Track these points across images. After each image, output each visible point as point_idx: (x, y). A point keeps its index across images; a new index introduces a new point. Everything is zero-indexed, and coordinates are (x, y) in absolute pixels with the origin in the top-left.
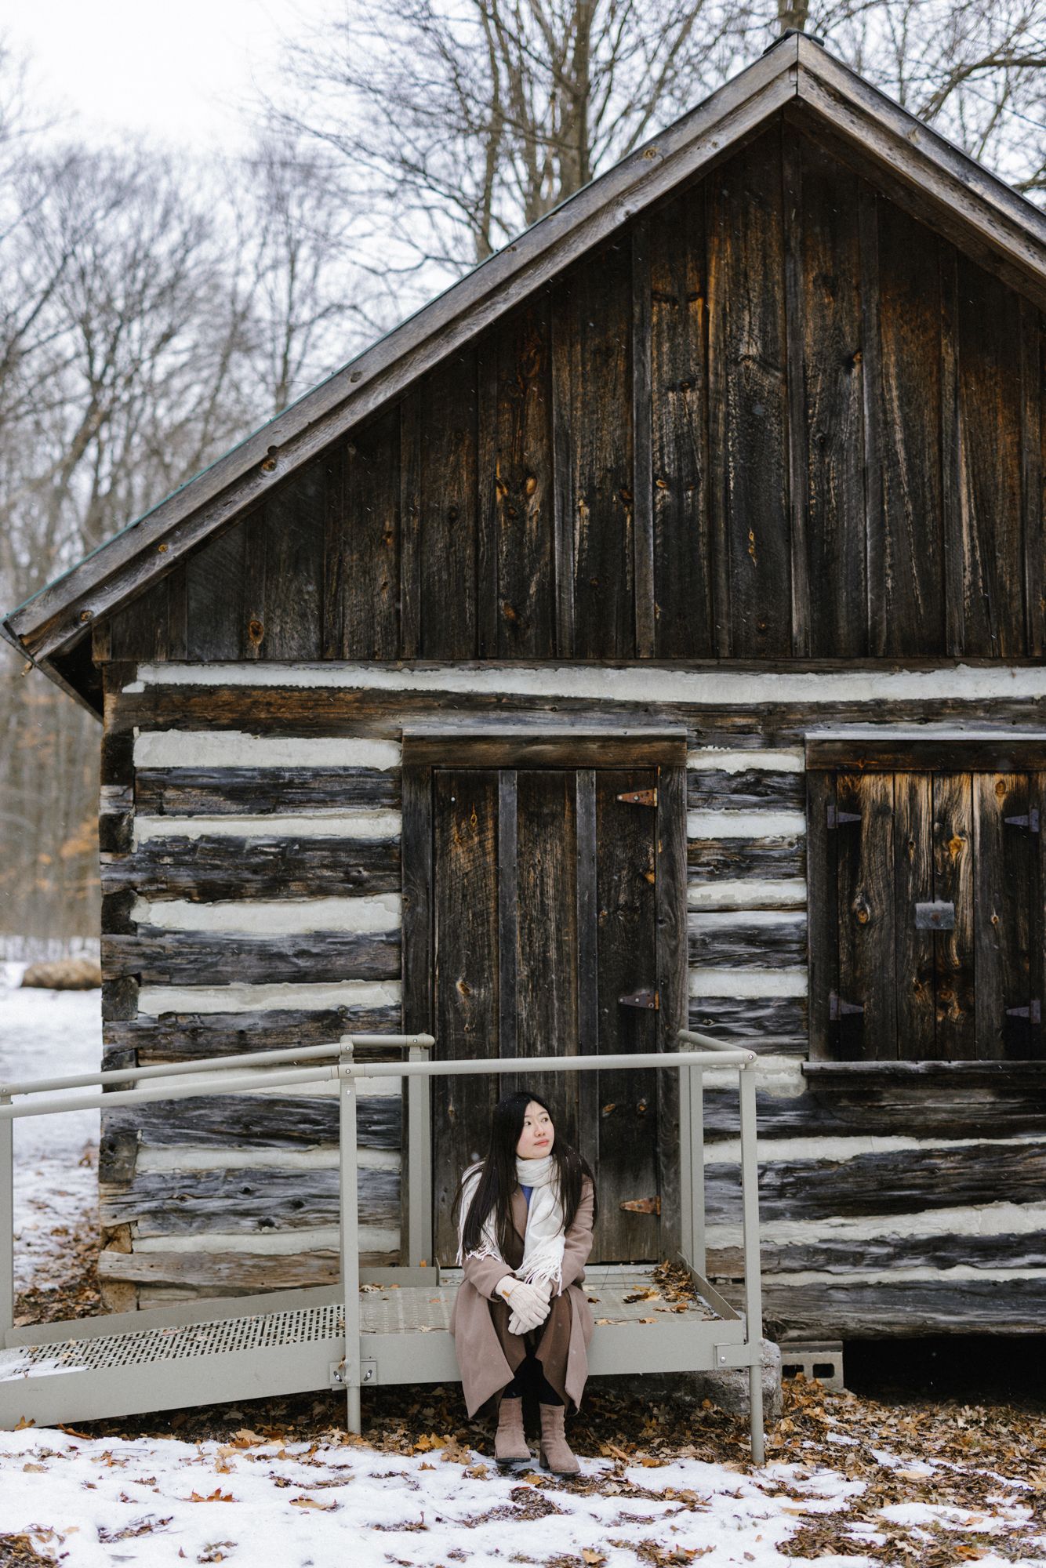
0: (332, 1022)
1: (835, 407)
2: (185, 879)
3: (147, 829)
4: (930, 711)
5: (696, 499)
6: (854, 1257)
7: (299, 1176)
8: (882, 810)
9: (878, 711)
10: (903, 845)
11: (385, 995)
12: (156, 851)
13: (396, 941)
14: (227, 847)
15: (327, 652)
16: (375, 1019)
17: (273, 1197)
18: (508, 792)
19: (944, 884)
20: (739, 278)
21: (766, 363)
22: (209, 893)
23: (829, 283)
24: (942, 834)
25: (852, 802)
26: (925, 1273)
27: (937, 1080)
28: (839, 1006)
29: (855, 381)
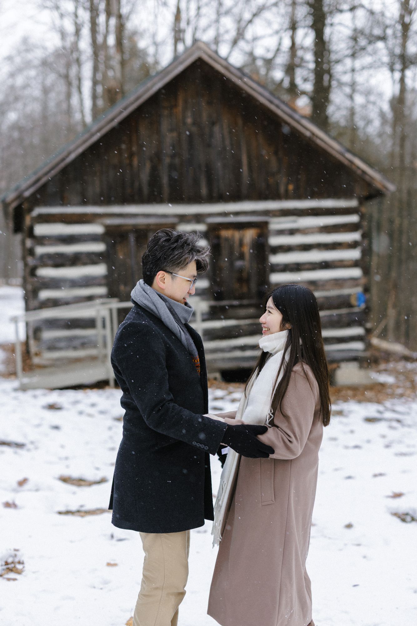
0: (90, 298)
1: (211, 135)
2: (50, 262)
3: (40, 250)
4: (237, 214)
5: (177, 161)
6: (222, 350)
7: (84, 337)
8: (227, 239)
9: (225, 214)
10: (231, 248)
11: (102, 290)
12: (42, 257)
13: (106, 277)
14: (61, 255)
15: (84, 203)
16: (101, 297)
17: (77, 343)
18: (132, 238)
19: (242, 257)
20: (186, 102)
21: (194, 123)
22: (57, 265)
23: (209, 103)
24: (241, 244)
25: (218, 237)
26: (238, 354)
27: (241, 306)
28: (216, 289)
29: (216, 129)
